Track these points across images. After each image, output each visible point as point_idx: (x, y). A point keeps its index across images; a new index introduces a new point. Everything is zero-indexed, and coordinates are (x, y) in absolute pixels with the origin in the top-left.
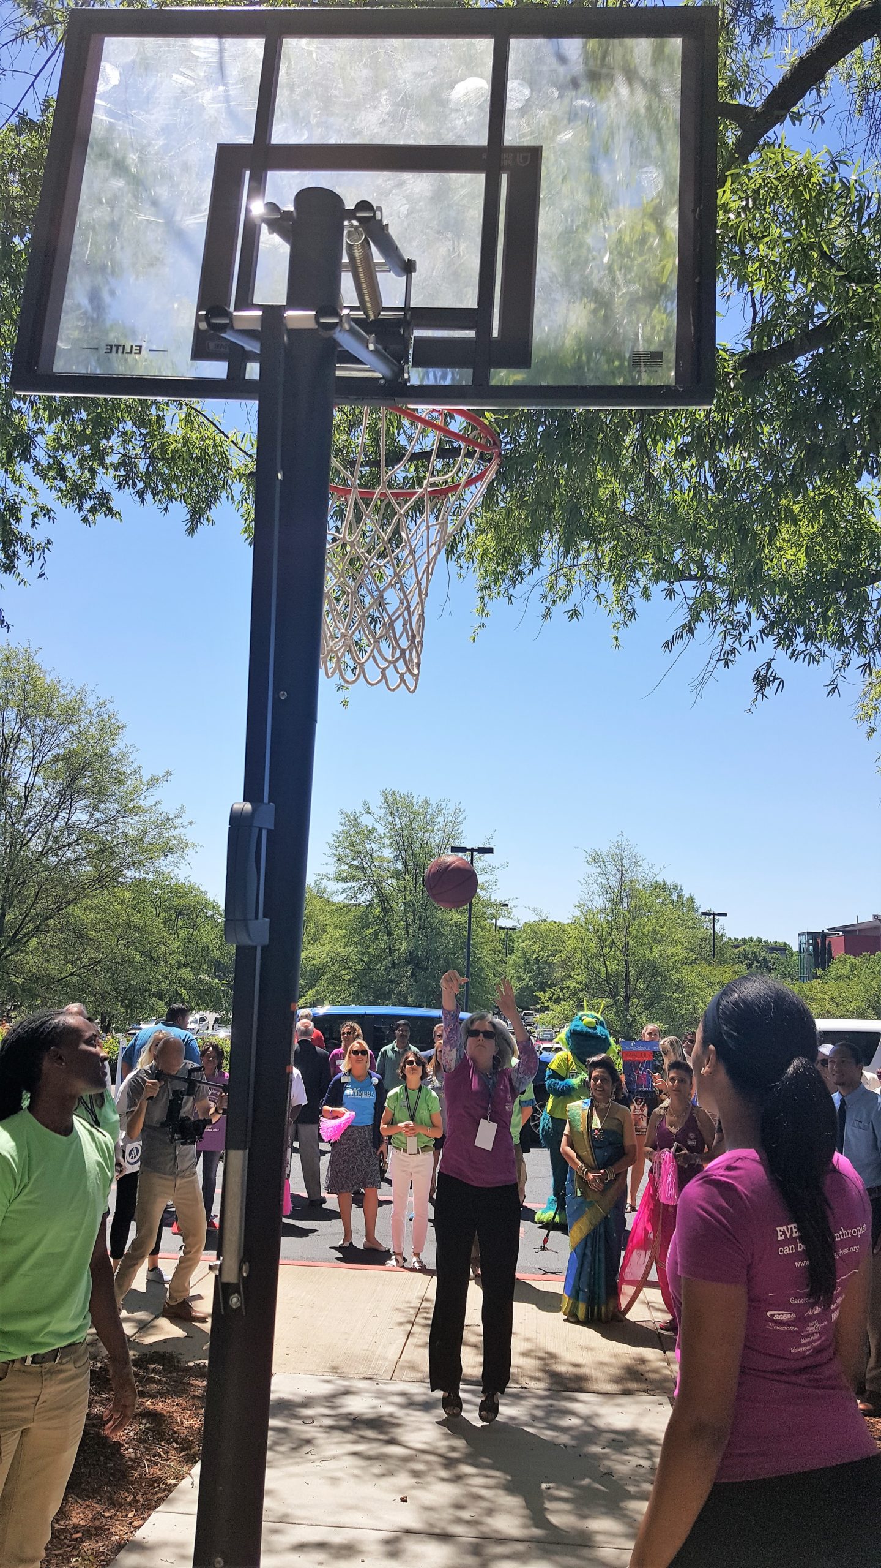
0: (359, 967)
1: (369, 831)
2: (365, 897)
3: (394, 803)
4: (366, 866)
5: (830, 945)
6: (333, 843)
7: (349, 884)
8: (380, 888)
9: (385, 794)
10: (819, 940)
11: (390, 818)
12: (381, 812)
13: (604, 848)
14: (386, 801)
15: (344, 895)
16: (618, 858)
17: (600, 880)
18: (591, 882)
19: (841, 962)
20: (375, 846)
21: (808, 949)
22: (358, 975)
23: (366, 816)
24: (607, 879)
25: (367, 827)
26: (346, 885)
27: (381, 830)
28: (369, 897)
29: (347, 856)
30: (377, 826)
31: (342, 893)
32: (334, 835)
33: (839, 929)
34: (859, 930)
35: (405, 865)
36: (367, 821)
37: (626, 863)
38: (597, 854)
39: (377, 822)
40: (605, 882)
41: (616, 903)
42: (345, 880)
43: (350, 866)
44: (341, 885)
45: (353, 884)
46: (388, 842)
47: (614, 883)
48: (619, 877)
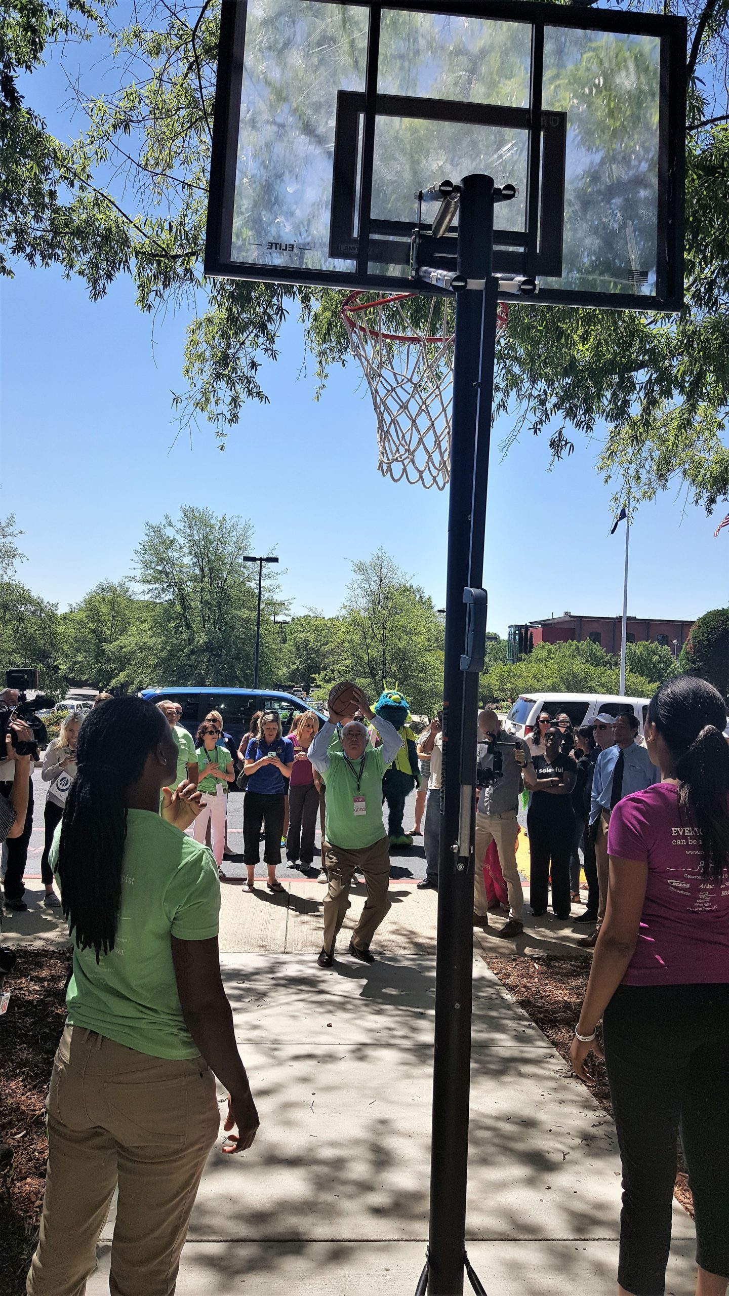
0: (163, 654)
1: (171, 542)
2: (168, 596)
3: (193, 518)
4: (168, 570)
5: (531, 634)
6: (140, 550)
7: (154, 586)
8: (180, 589)
9: (184, 511)
10: (523, 631)
11: (188, 531)
12: (181, 526)
13: (368, 560)
14: (186, 515)
15: (150, 595)
16: (377, 567)
17: (363, 585)
18: (356, 587)
19: (540, 648)
20: (176, 555)
21: (514, 638)
22: (163, 661)
23: (168, 528)
24: (370, 584)
25: (168, 537)
26: (150, 587)
27: (181, 540)
28: (171, 597)
29: (151, 562)
30: (178, 537)
31: (148, 593)
32: (140, 544)
33: (538, 623)
34: (554, 623)
35: (202, 570)
36: (170, 532)
37: (384, 571)
38: (361, 564)
39: (177, 533)
40: (367, 586)
41: (376, 603)
42: (150, 582)
43: (156, 571)
44: (147, 587)
45: (157, 586)
46: (187, 551)
47: (374, 587)
48: (378, 582)
